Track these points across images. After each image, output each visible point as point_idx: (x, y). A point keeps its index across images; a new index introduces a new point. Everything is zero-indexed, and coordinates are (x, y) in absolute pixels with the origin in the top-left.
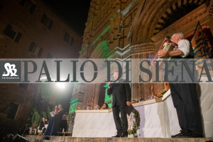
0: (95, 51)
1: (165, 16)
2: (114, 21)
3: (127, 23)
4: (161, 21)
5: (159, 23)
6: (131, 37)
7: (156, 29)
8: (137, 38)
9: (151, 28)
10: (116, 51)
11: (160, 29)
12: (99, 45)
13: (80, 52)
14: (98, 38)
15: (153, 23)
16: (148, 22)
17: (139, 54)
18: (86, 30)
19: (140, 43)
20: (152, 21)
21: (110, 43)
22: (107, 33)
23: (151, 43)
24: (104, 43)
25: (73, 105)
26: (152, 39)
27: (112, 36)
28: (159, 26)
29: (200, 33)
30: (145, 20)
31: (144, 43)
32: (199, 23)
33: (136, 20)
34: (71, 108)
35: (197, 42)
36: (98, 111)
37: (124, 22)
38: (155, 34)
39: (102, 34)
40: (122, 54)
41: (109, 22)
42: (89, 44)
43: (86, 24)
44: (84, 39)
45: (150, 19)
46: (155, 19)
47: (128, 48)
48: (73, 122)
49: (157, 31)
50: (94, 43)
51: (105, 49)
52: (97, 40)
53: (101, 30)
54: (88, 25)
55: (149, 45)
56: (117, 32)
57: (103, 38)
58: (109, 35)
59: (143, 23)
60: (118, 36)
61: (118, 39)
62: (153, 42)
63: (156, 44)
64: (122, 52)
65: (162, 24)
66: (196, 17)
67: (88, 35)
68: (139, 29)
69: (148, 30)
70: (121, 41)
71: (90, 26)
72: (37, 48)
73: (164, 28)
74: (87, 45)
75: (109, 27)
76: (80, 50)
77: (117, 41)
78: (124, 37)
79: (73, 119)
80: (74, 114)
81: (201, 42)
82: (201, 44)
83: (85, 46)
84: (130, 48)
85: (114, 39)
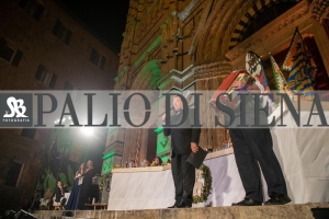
0: (139, 76)
1: (245, 20)
2: (168, 29)
3: (187, 31)
4: (240, 28)
5: (237, 31)
6: (195, 54)
7: (233, 40)
8: (203, 55)
9: (225, 38)
10: (171, 75)
11: (239, 40)
12: (145, 67)
13: (116, 79)
14: (144, 56)
15: (228, 31)
16: (220, 30)
17: (207, 79)
18: (124, 44)
19: (208, 63)
20: (226, 28)
21: (163, 63)
22: (157, 48)
23: (225, 62)
24: (153, 64)
25: (108, 161)
26: (227, 55)
27: (165, 53)
28: (236, 36)
29: (299, 44)
30: (215, 26)
31: (214, 61)
32: (297, 30)
33: (201, 27)
34: (104, 165)
35: (295, 58)
36: (147, 168)
37: (183, 30)
38: (231, 48)
39: (149, 50)
40: (180, 80)
41: (159, 31)
42: (129, 65)
43: (124, 34)
44: (122, 58)
45: (222, 25)
46: (230, 25)
47: (189, 70)
48: (109, 187)
49: (234, 43)
50: (137, 64)
51: (154, 72)
52: (142, 59)
53: (148, 43)
54: (128, 37)
55: (222, 65)
56: (172, 47)
57: (151, 56)
58: (160, 51)
59: (212, 32)
60: (174, 51)
61: (175, 57)
62: (228, 60)
63: (233, 63)
64: (181, 76)
65: (241, 32)
66: (293, 21)
67: (127, 53)
68: (205, 41)
69: (221, 41)
70: (180, 59)
71: (130, 37)
72: (48, 74)
73: (244, 39)
74: (126, 68)
75: (160, 38)
76: (116, 75)
77: (172, 61)
78: (183, 54)
79: (109, 183)
80: (109, 176)
81: (301, 58)
82: (301, 61)
83: (123, 69)
84: (193, 70)
85: (168, 57)
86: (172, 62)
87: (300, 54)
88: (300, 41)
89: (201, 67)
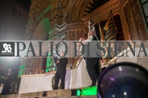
0: (39, 25)
1: (92, 2)
2: (54, 2)
3: (64, 5)
4: (89, 6)
6: (67, 17)
7: (86, 11)
8: (71, 18)
9: (82, 11)
10: (55, 27)
11: (89, 12)
12: (42, 21)
13: (27, 26)
14: (42, 15)
15: (84, 7)
16: (80, 6)
17: (72, 30)
19: (73, 23)
21: (51, 20)
22: (49, 11)
23: (81, 23)
24: (47, 20)
26: (82, 19)
27: (53, 15)
28: (87, 9)
29: (111, 18)
30: (78, 4)
31: (76, 22)
33: (71, 4)
35: (109, 25)
36: (38, 75)
37: (62, 3)
38: (85, 15)
39: (45, 12)
40: (60, 30)
41: (50, 2)
42: (34, 19)
43: (31, 1)
44: (30, 14)
46: (85, 4)
47: (64, 26)
49: (86, 13)
50: (38, 18)
51: (47, 24)
52: (41, 16)
55: (80, 24)
56: (56, 12)
57: (46, 16)
58: (50, 13)
59: (76, 6)
60: (57, 15)
61: (57, 18)
62: (83, 22)
63: (85, 23)
64: (60, 28)
65: (90, 8)
66: (112, 6)
67: (33, 11)
68: (73, 11)
69: (80, 12)
70: (59, 19)
71: (35, 3)
73: (91, 11)
74: (32, 21)
76: (27, 24)
78: (62, 16)
81: (111, 25)
82: (111, 27)
83: (31, 21)
84: (66, 25)
85: (54, 18)
86: (56, 20)
87: (111, 24)
88: (112, 17)
89: (70, 24)
